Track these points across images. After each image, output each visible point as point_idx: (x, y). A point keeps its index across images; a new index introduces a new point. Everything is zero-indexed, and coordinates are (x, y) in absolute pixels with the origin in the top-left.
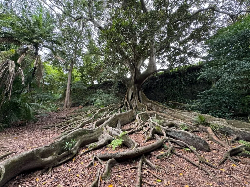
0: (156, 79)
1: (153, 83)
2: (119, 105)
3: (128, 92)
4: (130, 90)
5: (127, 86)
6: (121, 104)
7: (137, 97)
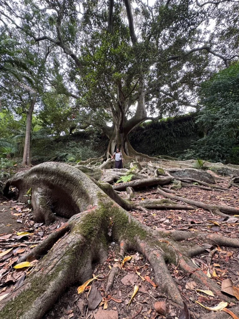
0: (143, 130)
1: (139, 135)
2: (101, 158)
3: (111, 144)
4: (113, 142)
5: (108, 137)
6: (103, 157)
7: (122, 149)
